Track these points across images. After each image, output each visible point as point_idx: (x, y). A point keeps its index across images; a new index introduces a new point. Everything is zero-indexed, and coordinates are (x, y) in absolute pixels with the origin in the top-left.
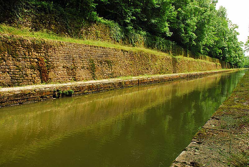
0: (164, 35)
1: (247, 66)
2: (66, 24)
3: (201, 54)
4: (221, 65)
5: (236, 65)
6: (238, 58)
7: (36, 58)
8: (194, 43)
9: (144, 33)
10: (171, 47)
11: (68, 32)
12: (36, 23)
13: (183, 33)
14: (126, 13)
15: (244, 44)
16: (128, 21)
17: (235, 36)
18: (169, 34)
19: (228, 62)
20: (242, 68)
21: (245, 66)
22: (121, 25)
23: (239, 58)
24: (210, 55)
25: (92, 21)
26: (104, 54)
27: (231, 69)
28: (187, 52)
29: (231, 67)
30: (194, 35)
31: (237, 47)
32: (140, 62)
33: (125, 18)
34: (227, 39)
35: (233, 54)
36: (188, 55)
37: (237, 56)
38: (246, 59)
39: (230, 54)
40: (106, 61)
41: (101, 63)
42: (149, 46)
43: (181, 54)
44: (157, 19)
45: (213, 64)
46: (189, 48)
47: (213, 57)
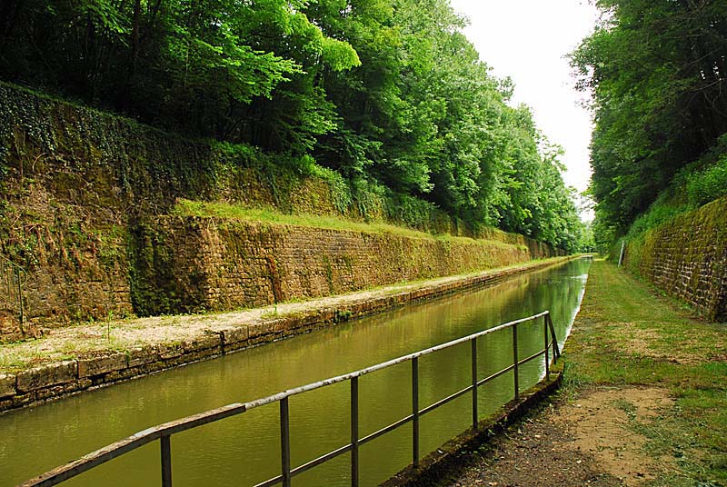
0: (415, 191)
1: (588, 247)
2: (271, 186)
3: (485, 224)
4: (530, 250)
5: (564, 248)
6: (566, 231)
7: (266, 258)
8: (473, 202)
9: (381, 189)
10: (427, 216)
11: (275, 202)
12: (235, 188)
13: (451, 183)
14: (354, 151)
15: (579, 193)
16: (360, 170)
17: (557, 176)
18: (426, 186)
19: (544, 242)
20: (577, 254)
21: (583, 248)
22: (346, 178)
23: (570, 229)
24: (503, 226)
25: (305, 176)
26: (339, 245)
27: (552, 259)
28: (456, 224)
29: (552, 254)
30: (474, 184)
31: (564, 202)
32: (389, 257)
33: (353, 161)
34: (539, 185)
35: (556, 222)
36: (459, 229)
37: (565, 224)
38: (584, 230)
39: (549, 221)
40: (344, 258)
41: (338, 262)
42: (391, 218)
43: (446, 231)
44: (406, 157)
45: (512, 247)
46: (461, 212)
47: (508, 231)
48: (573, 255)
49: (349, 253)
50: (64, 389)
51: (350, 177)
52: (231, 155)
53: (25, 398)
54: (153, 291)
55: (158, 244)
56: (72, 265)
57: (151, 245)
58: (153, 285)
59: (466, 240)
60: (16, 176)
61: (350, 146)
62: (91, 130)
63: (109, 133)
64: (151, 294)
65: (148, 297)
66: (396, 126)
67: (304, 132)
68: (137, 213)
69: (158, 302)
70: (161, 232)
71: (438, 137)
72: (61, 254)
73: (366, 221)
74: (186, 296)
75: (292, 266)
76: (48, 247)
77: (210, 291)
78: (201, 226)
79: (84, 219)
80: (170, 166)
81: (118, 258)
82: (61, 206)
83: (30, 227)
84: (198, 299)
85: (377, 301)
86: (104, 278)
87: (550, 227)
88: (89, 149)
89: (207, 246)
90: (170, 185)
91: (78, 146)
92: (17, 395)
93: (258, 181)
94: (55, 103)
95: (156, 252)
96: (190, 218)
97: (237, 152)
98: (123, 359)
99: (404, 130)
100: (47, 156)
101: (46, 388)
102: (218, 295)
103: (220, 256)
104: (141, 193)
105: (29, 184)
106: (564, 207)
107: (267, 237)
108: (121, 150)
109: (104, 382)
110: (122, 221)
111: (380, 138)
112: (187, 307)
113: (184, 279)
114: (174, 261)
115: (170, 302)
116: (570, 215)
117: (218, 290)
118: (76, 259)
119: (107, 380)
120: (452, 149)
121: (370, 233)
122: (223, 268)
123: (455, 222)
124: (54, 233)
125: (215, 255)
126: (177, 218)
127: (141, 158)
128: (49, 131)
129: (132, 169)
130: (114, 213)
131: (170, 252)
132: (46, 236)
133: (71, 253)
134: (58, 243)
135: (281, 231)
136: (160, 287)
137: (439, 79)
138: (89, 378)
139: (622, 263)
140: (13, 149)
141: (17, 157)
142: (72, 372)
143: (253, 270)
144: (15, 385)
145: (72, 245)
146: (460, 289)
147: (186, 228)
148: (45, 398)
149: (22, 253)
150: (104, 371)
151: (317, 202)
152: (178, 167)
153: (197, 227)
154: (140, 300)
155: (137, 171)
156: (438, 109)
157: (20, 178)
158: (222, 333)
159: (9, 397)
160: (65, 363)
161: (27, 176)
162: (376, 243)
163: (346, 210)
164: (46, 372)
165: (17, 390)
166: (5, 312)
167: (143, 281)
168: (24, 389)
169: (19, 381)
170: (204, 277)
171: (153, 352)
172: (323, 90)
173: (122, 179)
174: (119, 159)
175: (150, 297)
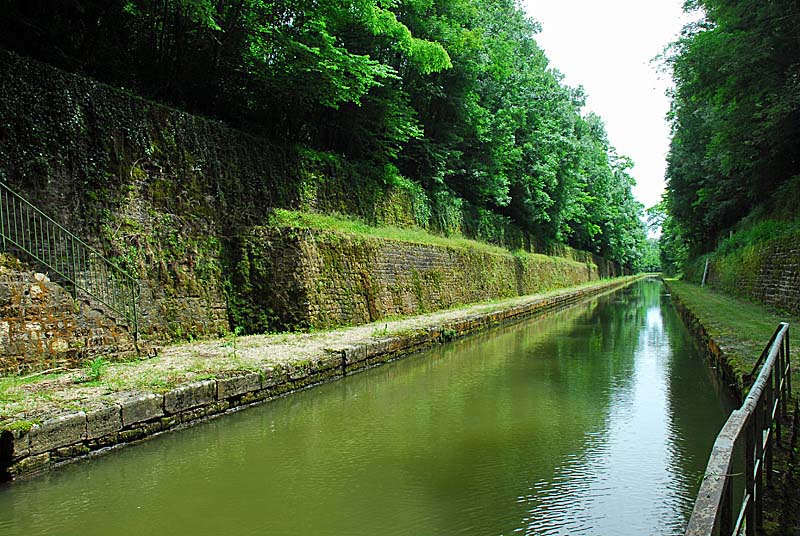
0: (492, 206)
3: (557, 241)
4: (599, 269)
5: (630, 269)
7: (360, 273)
8: (547, 217)
9: (459, 202)
12: (322, 198)
13: (527, 197)
14: (435, 161)
16: (441, 180)
17: (626, 190)
18: (503, 199)
19: (612, 260)
20: (642, 274)
21: (647, 268)
22: (426, 189)
23: (637, 247)
24: (574, 242)
25: (389, 187)
26: (427, 260)
27: (621, 279)
28: (529, 240)
29: (619, 274)
30: (548, 198)
32: (472, 273)
33: (434, 173)
36: (532, 246)
39: (618, 238)
40: (432, 274)
41: (426, 278)
42: (469, 232)
43: (520, 247)
44: (485, 167)
45: (582, 265)
46: (533, 227)
47: (578, 248)
48: (638, 274)
49: (437, 269)
50: (205, 411)
51: (430, 188)
52: (317, 162)
53: (172, 420)
54: (250, 307)
55: (255, 257)
56: (170, 279)
57: (247, 258)
58: (250, 301)
59: (541, 258)
60: (116, 183)
61: (430, 155)
62: (185, 134)
63: (202, 137)
64: (248, 311)
65: (245, 314)
66: (474, 135)
67: (387, 139)
68: (230, 223)
69: (256, 320)
70: (257, 245)
71: (515, 147)
72: (160, 267)
73: (447, 236)
74: (285, 313)
75: (385, 282)
76: (148, 260)
77: (310, 308)
78: (299, 238)
79: (181, 229)
80: (260, 174)
81: (214, 272)
82: (158, 214)
83: (130, 238)
84: (298, 315)
85: (476, 320)
86: (201, 293)
87: (619, 243)
88: (183, 155)
89: (305, 260)
90: (261, 193)
91: (172, 150)
92: (165, 417)
93: (344, 191)
94: (150, 105)
95: (252, 266)
96: (288, 229)
97: (323, 160)
98: (257, 379)
99: (482, 139)
100: (144, 161)
101: (190, 409)
102: (317, 312)
103: (318, 270)
104: (233, 202)
105: (128, 190)
106: (632, 224)
107: (361, 251)
108: (213, 156)
109: (240, 404)
110: (217, 233)
111: (460, 147)
112: (287, 326)
113: (283, 295)
114: (271, 276)
115: (269, 320)
116: (638, 232)
117: (316, 307)
118: (174, 272)
119: (243, 402)
120: (528, 159)
121: (454, 248)
122: (321, 283)
123: (528, 238)
124: (152, 244)
125: (314, 269)
126: (273, 229)
127: (232, 165)
128: (145, 135)
129: (224, 176)
130: (209, 224)
131: (268, 265)
132: (145, 247)
133: (169, 266)
134: (157, 255)
135: (373, 245)
136: (257, 303)
137: (519, 85)
138: (227, 399)
139: (705, 282)
140: (112, 154)
141: (117, 163)
142: (212, 393)
143: (349, 285)
144: (163, 406)
145: (170, 257)
146: (544, 309)
147: (284, 239)
148: (188, 421)
149: (123, 265)
150: (240, 393)
151: (400, 215)
152: (268, 175)
153: (296, 239)
154: (236, 317)
155: (229, 178)
156: (518, 117)
157: (119, 185)
158: (343, 352)
159: (158, 419)
160: (206, 383)
161: (126, 183)
162: (460, 258)
163: (427, 223)
164: (190, 392)
165: (165, 412)
166: (120, 328)
167: (240, 297)
168: (170, 410)
169: (166, 401)
170: (304, 292)
171: (284, 372)
172: (407, 94)
173: (215, 186)
174: (213, 165)
175: (247, 314)
